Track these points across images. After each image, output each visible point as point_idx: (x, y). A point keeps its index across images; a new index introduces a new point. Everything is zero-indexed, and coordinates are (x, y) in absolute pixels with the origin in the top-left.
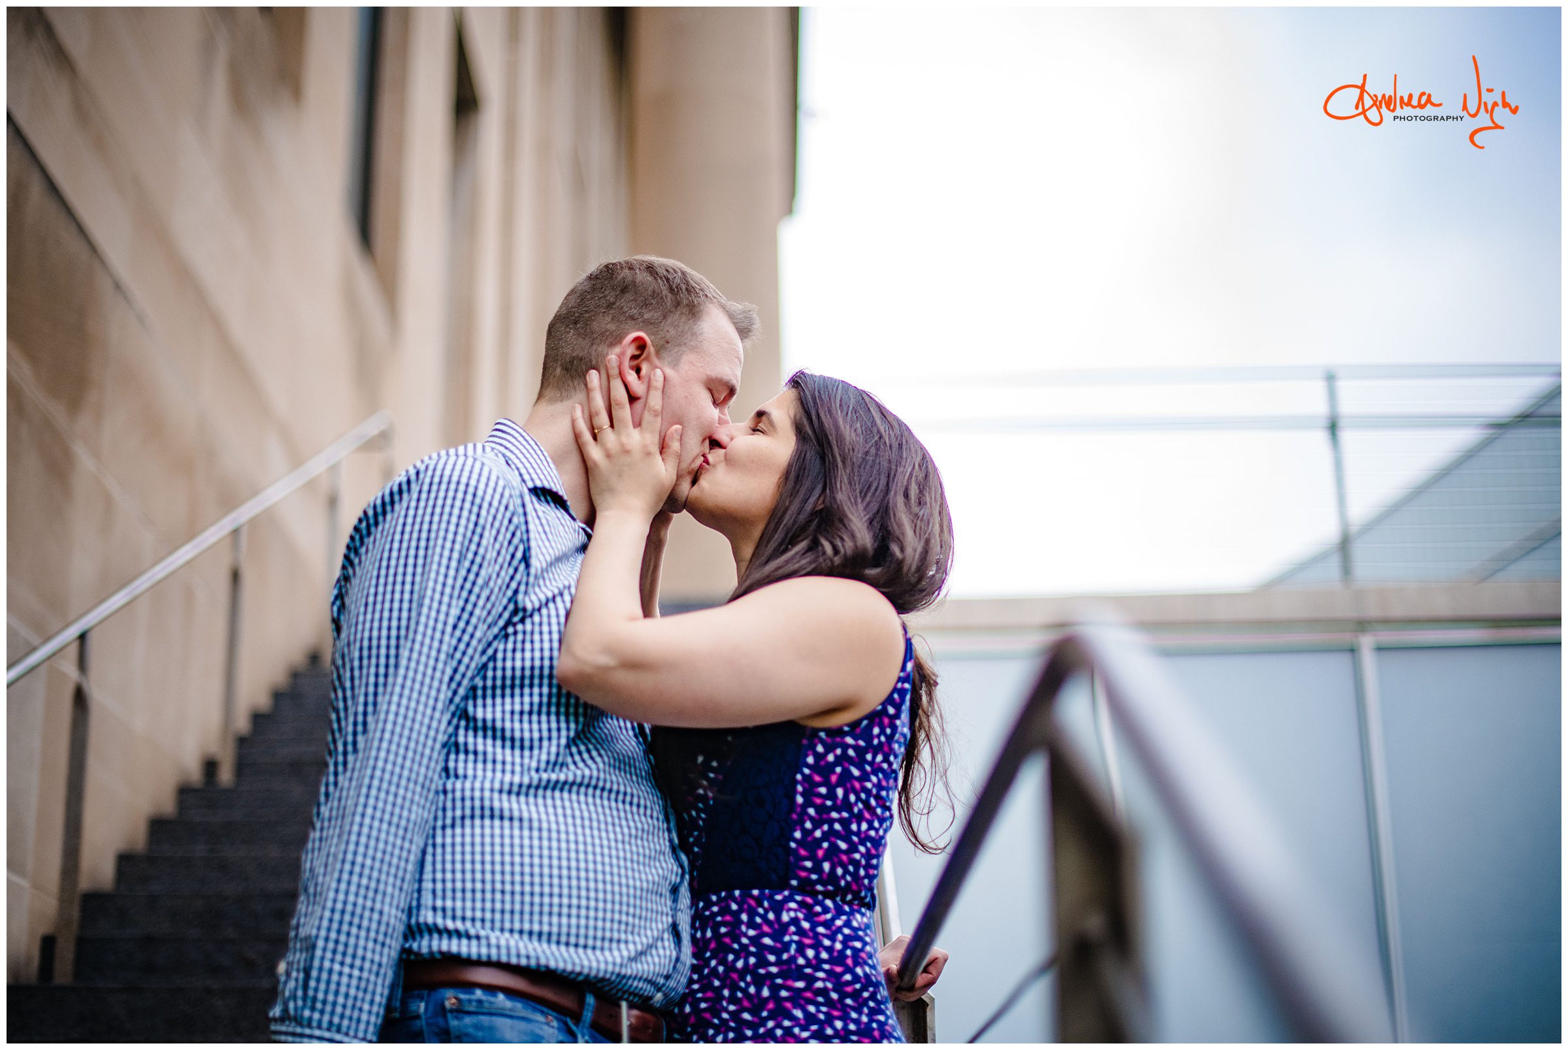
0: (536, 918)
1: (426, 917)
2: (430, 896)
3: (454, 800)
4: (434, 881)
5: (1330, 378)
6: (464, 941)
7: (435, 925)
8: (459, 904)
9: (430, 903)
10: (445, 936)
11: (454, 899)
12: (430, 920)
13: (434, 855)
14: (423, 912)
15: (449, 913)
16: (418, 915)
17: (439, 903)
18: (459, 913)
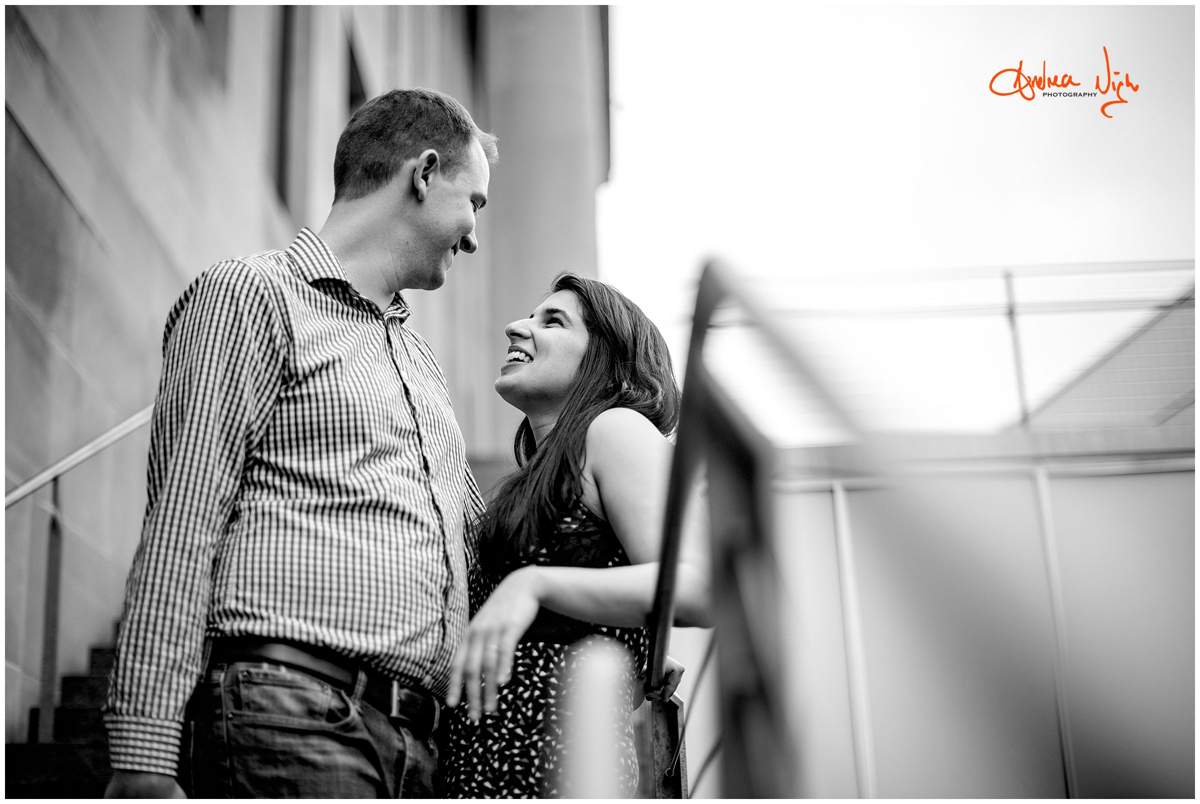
0: (318, 607)
1: (230, 604)
2: (234, 589)
3: (256, 515)
4: (238, 577)
5: (1008, 276)
6: (259, 622)
7: (237, 610)
8: (256, 595)
9: (234, 593)
10: (245, 618)
11: (252, 591)
12: (233, 606)
13: (239, 557)
14: (228, 601)
15: (248, 602)
16: (224, 603)
17: (241, 594)
18: (256, 602)
